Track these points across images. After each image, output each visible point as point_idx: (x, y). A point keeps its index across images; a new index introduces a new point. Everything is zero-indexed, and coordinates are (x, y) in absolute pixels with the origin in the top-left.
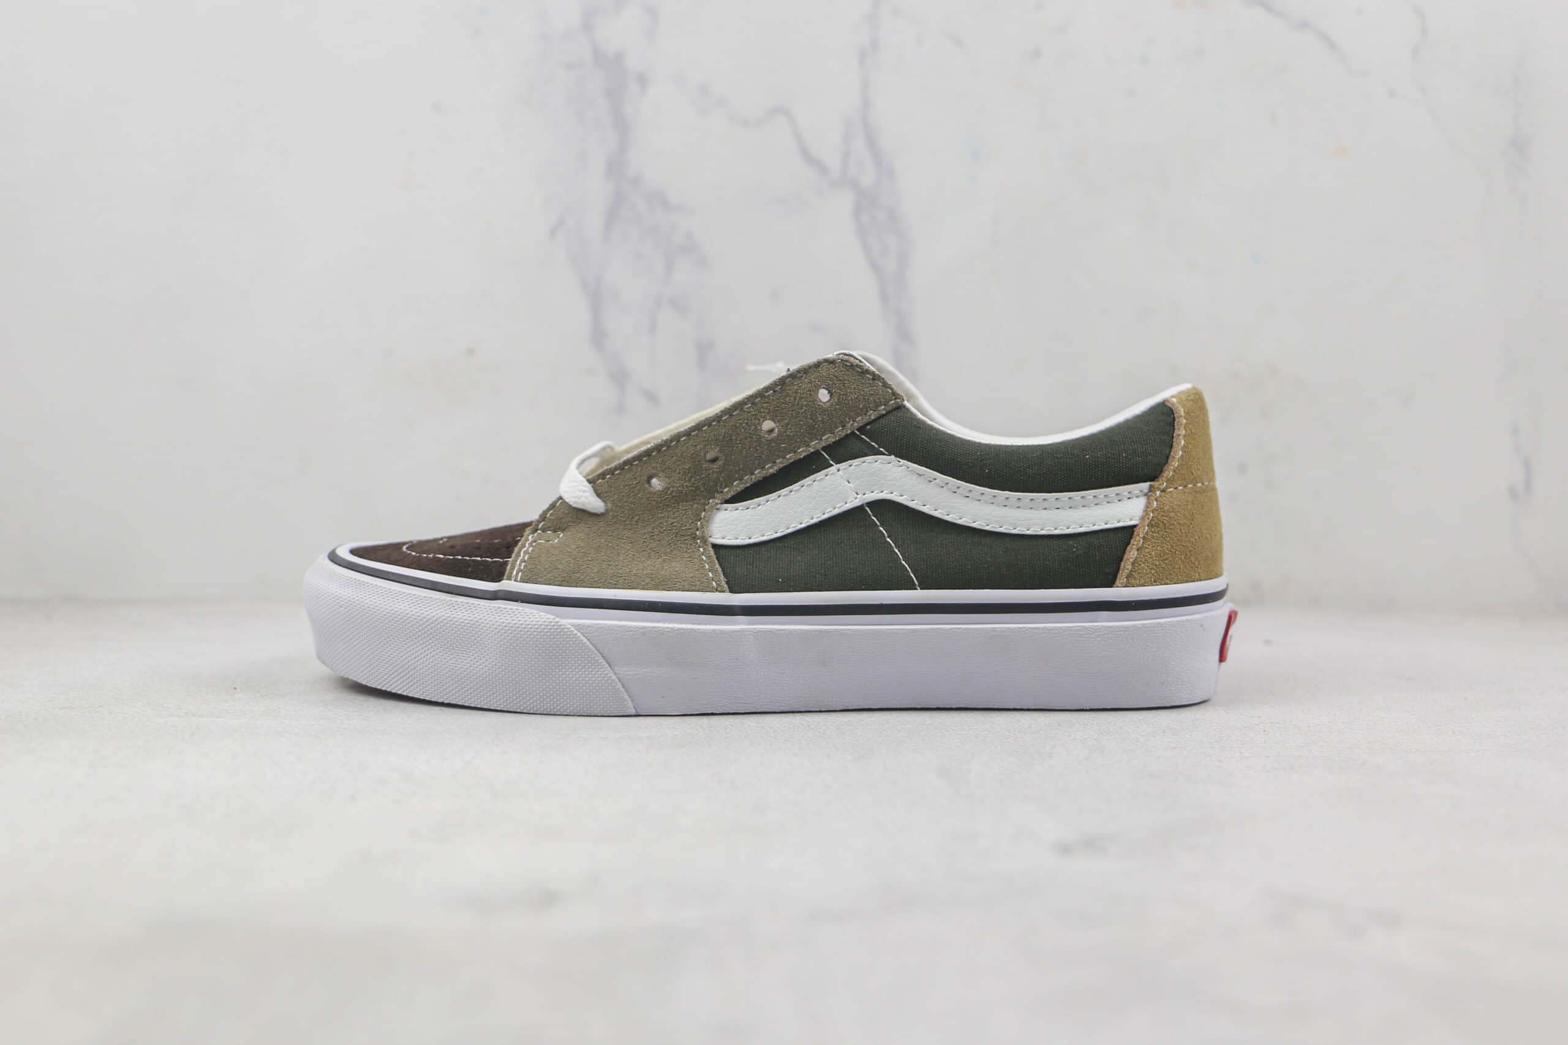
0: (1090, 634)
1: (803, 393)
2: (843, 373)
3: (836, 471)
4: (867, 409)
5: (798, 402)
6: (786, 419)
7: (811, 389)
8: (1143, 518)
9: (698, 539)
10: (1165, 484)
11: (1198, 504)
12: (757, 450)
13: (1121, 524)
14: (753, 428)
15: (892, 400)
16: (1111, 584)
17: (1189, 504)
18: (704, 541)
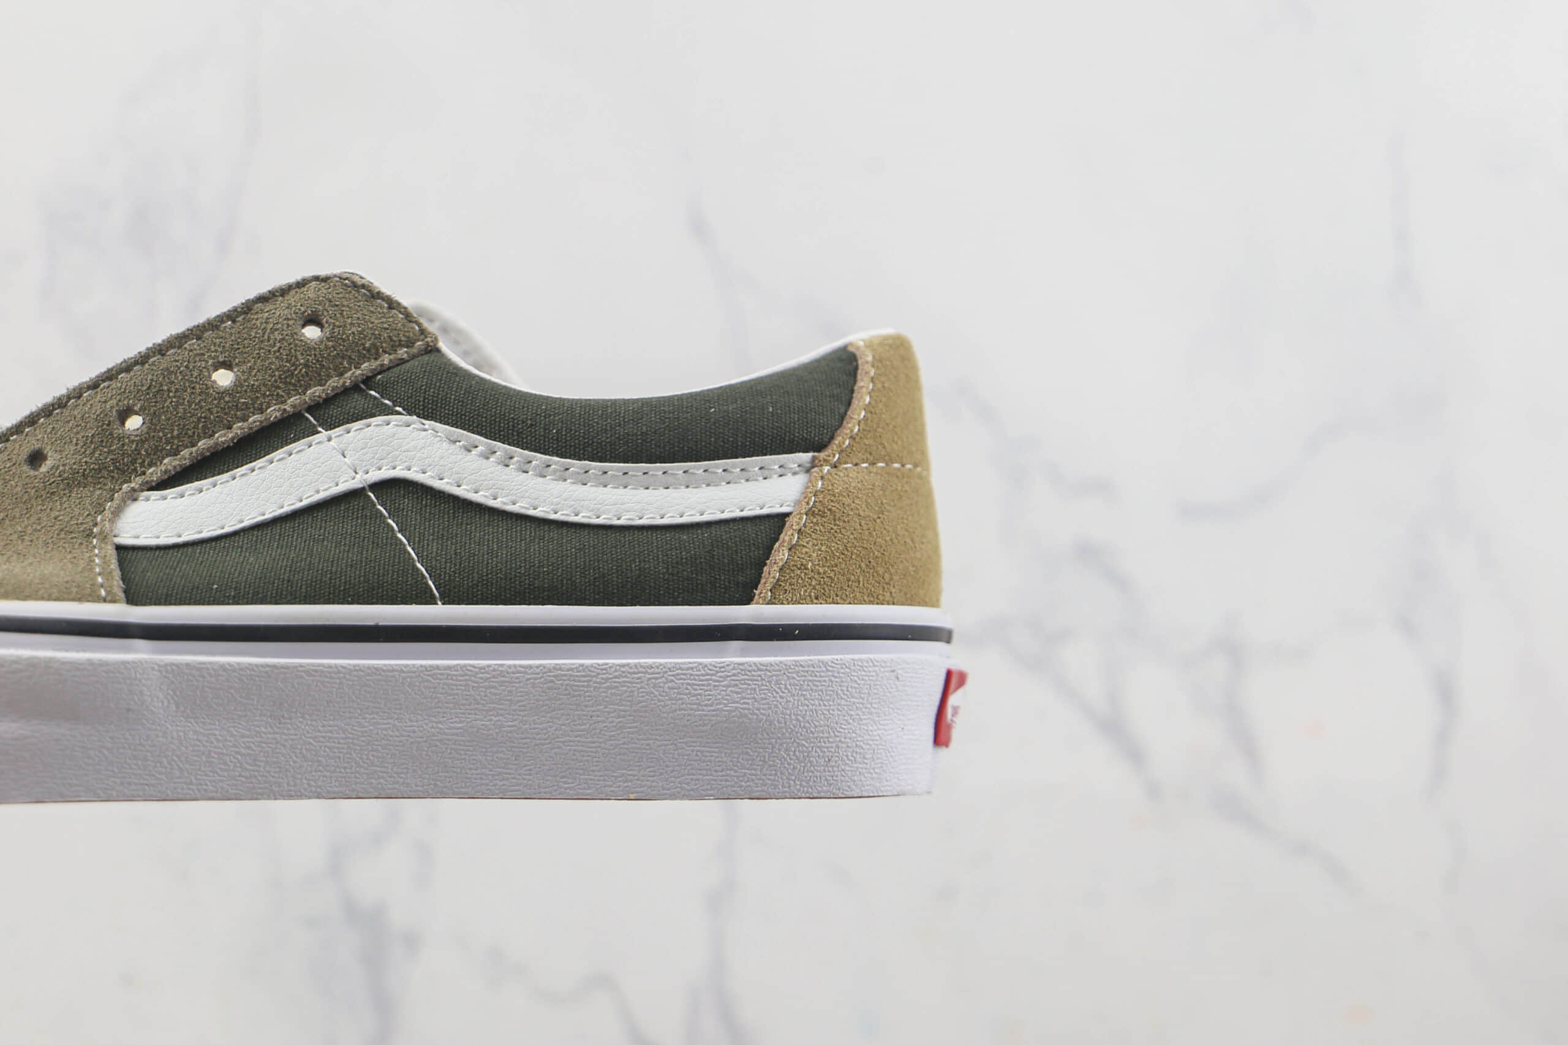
0: (712, 675)
1: (277, 323)
2: (340, 296)
3: (326, 439)
4: (377, 350)
5: (269, 337)
6: (249, 361)
7: (290, 317)
8: (798, 503)
9: (94, 537)
10: (837, 456)
11: (892, 491)
12: (201, 408)
13: (765, 511)
14: (195, 374)
15: (418, 340)
16: (747, 600)
17: (877, 489)
18: (104, 537)
